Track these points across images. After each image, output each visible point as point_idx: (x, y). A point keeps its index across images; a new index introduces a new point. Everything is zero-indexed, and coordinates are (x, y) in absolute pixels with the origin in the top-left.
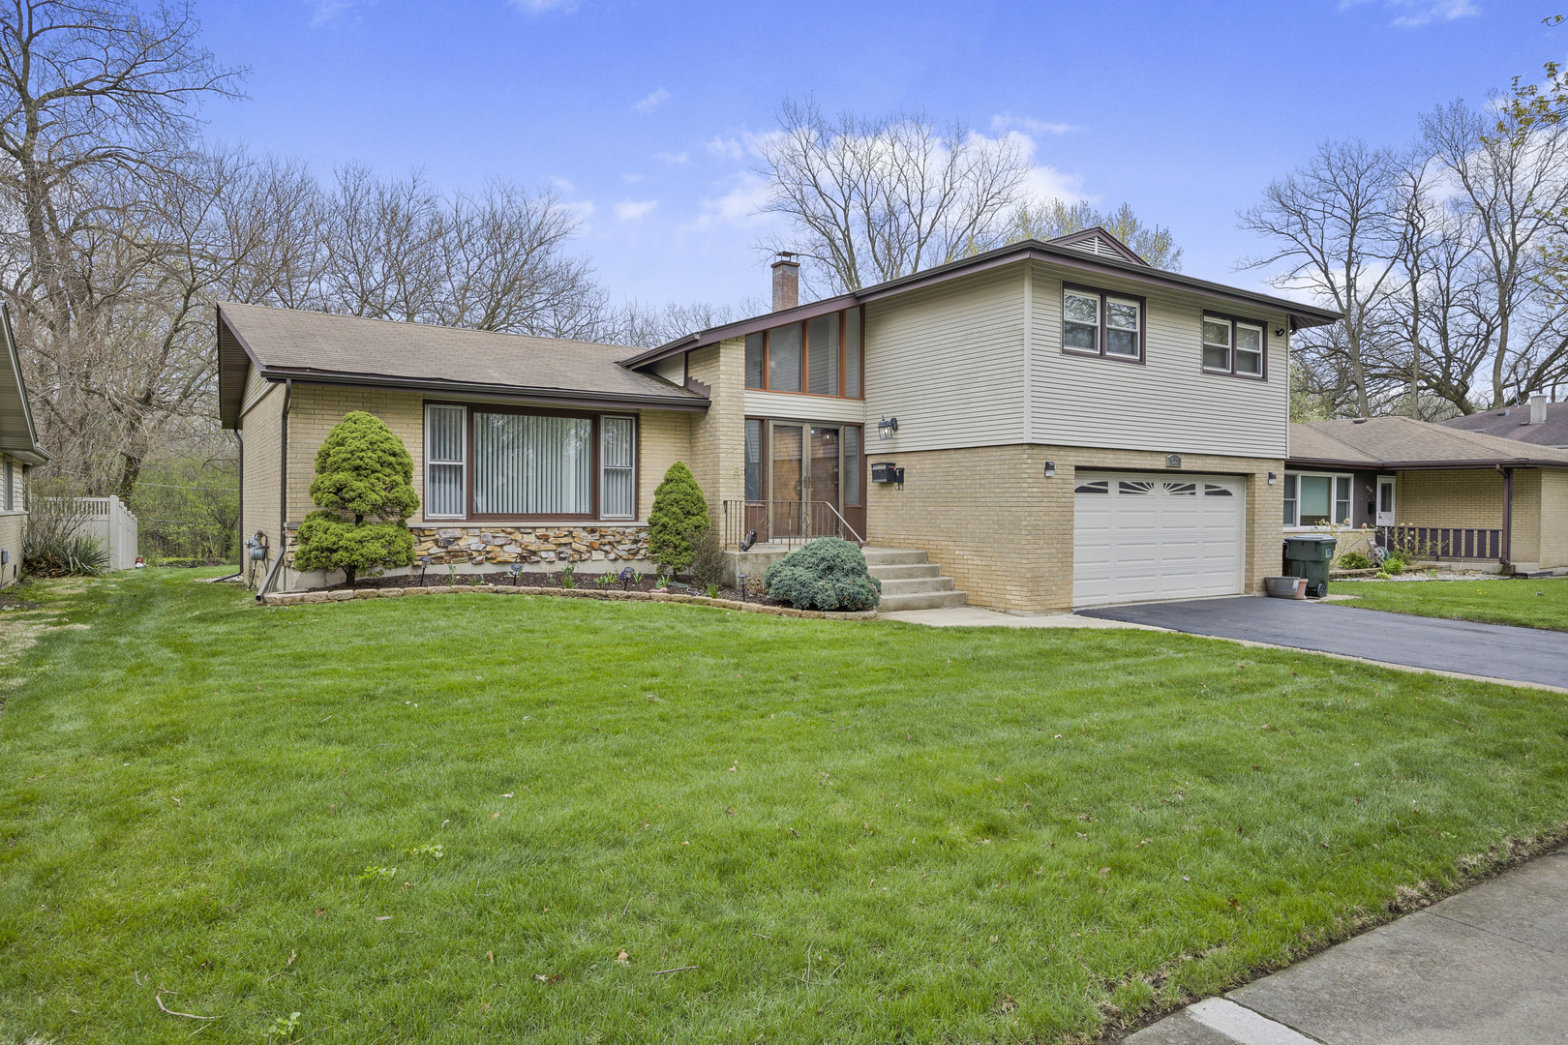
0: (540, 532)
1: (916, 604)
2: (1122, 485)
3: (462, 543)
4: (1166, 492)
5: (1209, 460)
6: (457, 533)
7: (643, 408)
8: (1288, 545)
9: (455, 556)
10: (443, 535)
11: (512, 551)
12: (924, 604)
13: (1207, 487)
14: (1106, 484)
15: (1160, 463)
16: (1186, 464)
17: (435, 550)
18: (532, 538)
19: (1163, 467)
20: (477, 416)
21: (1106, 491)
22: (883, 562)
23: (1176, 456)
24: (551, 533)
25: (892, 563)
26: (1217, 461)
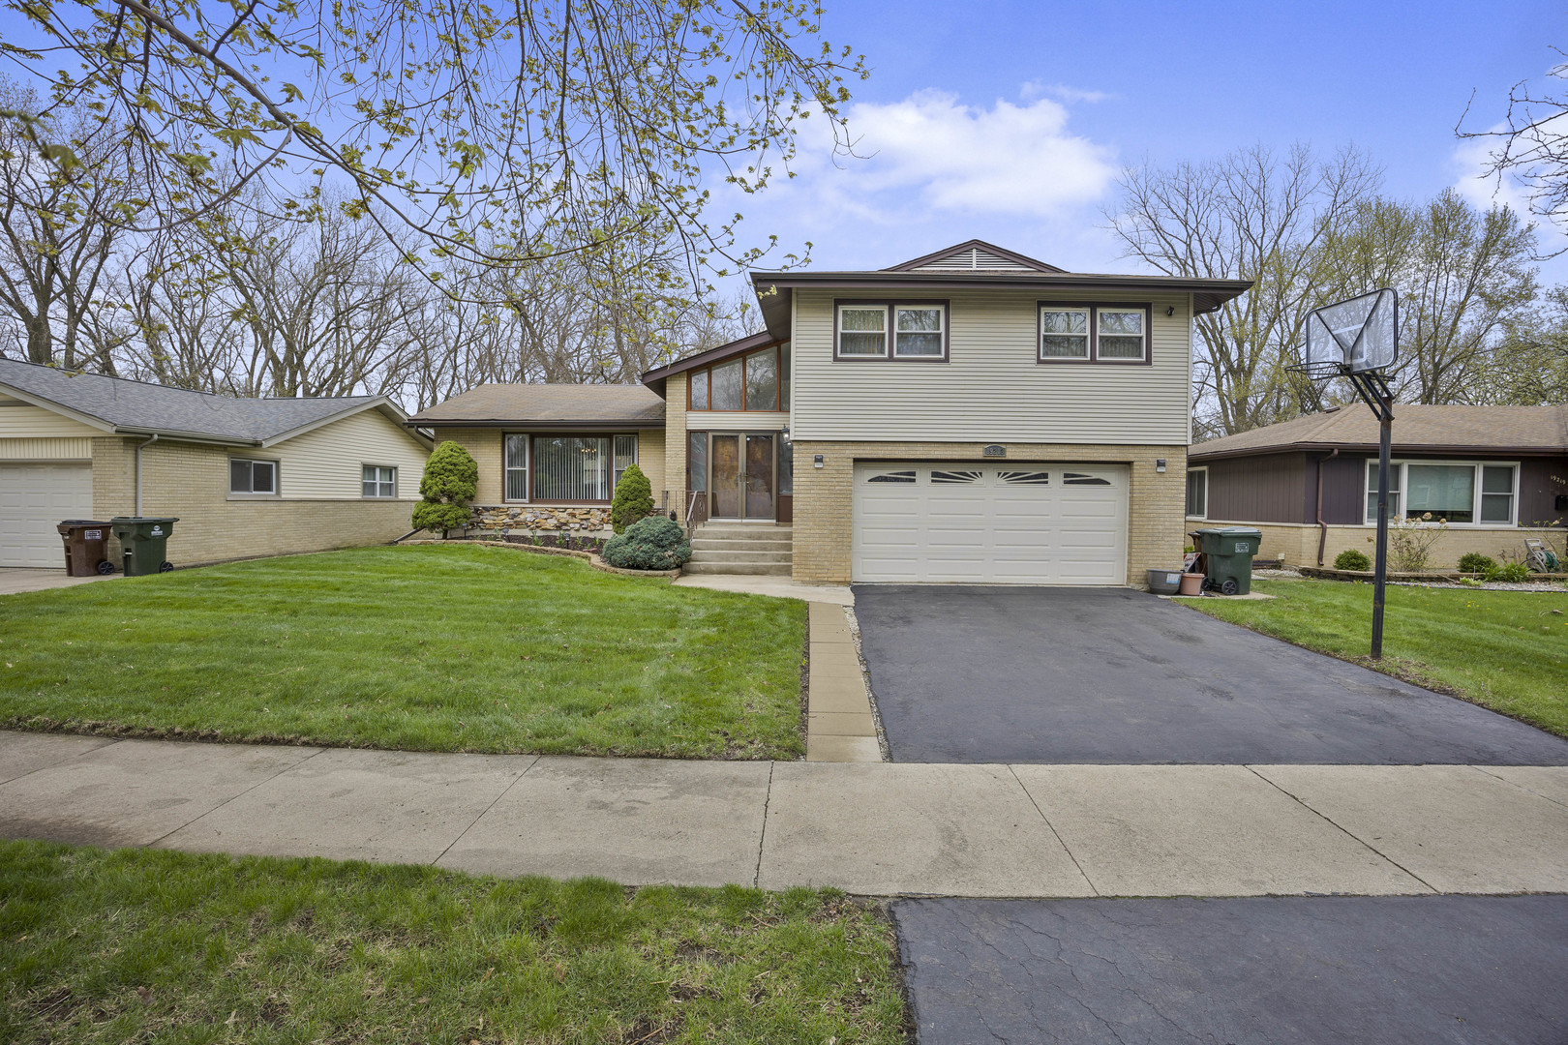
0: (569, 511)
1: (740, 570)
2: (934, 474)
3: (522, 517)
4: (1002, 481)
5: (1050, 449)
6: (519, 511)
7: (641, 428)
8: (1199, 538)
9: (518, 524)
10: (511, 512)
11: (552, 522)
12: (747, 570)
13: (1066, 476)
14: (914, 474)
15: (978, 453)
16: (1011, 454)
17: (507, 520)
18: (565, 515)
19: (981, 458)
20: (538, 441)
21: (914, 481)
22: (750, 538)
23: (996, 446)
24: (577, 512)
25: (759, 538)
26: (1067, 449)
